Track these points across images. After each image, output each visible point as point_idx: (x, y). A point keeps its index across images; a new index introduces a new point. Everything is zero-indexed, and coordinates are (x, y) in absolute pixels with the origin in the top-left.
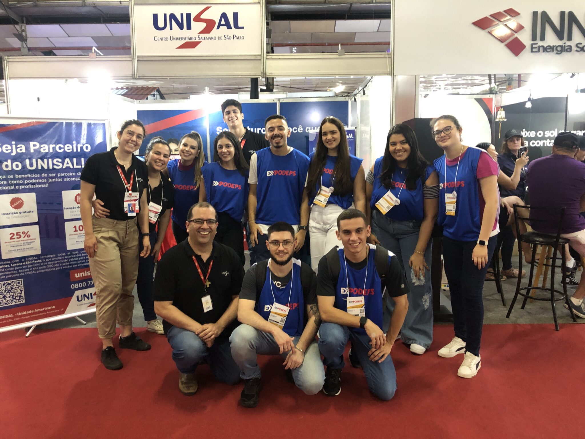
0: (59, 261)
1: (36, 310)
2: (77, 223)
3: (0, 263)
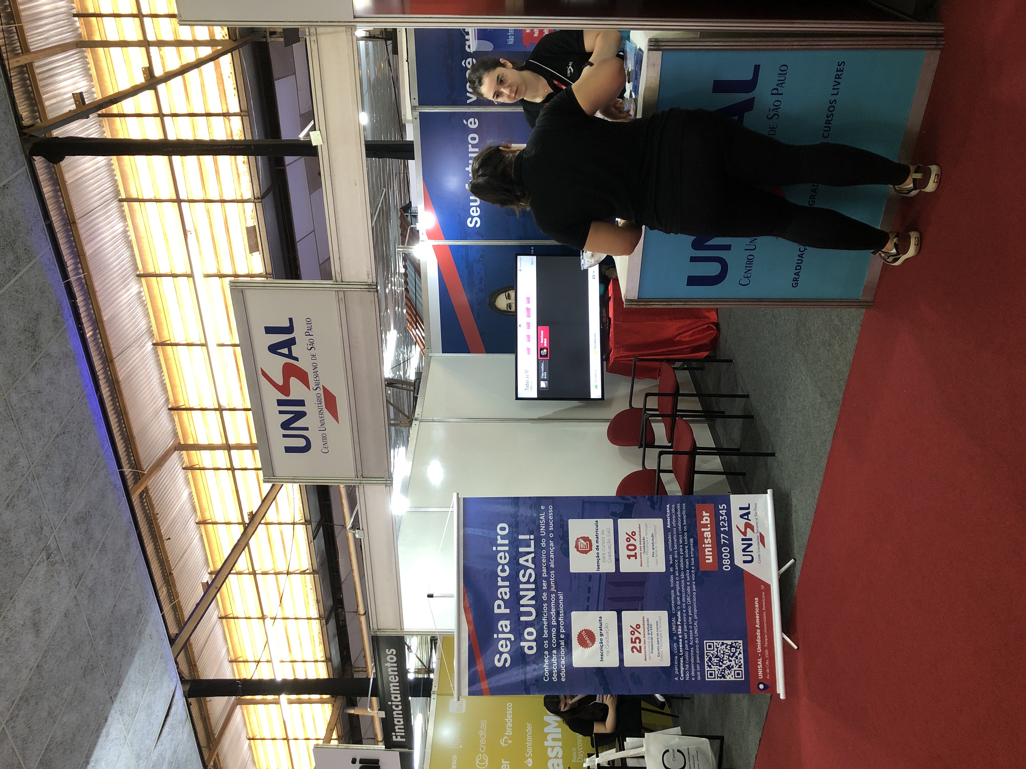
0: (683, 586)
1: (756, 626)
2: (623, 552)
3: (676, 669)
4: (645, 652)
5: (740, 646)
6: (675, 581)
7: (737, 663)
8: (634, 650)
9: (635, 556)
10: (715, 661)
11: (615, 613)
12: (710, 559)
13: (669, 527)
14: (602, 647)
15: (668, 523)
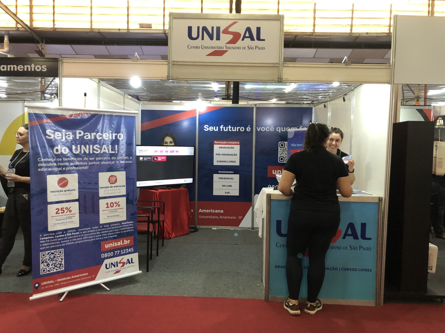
0: (93, 234)
1: (72, 276)
2: (109, 201)
3: (46, 235)
4: (56, 216)
5: (61, 269)
6: (95, 229)
7: (51, 269)
8: (57, 210)
9: (108, 207)
10: (51, 257)
11: (77, 198)
12: (107, 246)
13: (122, 223)
14: (59, 191)
15: (124, 223)
